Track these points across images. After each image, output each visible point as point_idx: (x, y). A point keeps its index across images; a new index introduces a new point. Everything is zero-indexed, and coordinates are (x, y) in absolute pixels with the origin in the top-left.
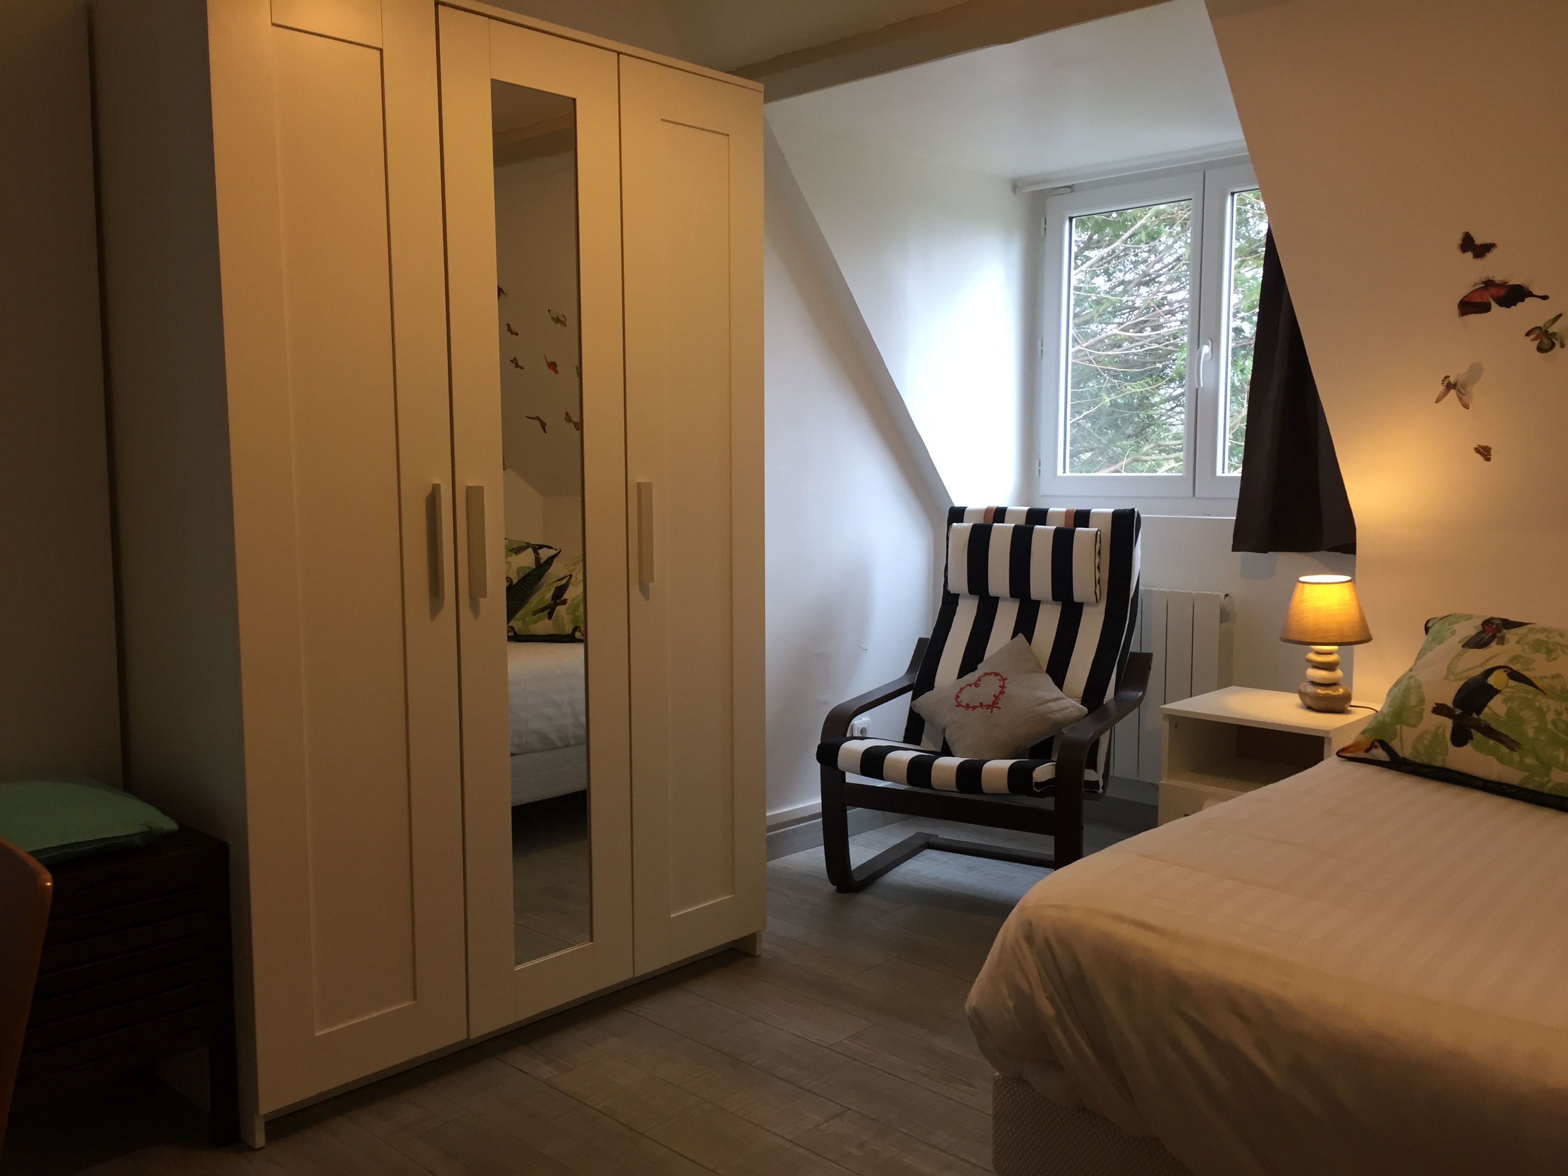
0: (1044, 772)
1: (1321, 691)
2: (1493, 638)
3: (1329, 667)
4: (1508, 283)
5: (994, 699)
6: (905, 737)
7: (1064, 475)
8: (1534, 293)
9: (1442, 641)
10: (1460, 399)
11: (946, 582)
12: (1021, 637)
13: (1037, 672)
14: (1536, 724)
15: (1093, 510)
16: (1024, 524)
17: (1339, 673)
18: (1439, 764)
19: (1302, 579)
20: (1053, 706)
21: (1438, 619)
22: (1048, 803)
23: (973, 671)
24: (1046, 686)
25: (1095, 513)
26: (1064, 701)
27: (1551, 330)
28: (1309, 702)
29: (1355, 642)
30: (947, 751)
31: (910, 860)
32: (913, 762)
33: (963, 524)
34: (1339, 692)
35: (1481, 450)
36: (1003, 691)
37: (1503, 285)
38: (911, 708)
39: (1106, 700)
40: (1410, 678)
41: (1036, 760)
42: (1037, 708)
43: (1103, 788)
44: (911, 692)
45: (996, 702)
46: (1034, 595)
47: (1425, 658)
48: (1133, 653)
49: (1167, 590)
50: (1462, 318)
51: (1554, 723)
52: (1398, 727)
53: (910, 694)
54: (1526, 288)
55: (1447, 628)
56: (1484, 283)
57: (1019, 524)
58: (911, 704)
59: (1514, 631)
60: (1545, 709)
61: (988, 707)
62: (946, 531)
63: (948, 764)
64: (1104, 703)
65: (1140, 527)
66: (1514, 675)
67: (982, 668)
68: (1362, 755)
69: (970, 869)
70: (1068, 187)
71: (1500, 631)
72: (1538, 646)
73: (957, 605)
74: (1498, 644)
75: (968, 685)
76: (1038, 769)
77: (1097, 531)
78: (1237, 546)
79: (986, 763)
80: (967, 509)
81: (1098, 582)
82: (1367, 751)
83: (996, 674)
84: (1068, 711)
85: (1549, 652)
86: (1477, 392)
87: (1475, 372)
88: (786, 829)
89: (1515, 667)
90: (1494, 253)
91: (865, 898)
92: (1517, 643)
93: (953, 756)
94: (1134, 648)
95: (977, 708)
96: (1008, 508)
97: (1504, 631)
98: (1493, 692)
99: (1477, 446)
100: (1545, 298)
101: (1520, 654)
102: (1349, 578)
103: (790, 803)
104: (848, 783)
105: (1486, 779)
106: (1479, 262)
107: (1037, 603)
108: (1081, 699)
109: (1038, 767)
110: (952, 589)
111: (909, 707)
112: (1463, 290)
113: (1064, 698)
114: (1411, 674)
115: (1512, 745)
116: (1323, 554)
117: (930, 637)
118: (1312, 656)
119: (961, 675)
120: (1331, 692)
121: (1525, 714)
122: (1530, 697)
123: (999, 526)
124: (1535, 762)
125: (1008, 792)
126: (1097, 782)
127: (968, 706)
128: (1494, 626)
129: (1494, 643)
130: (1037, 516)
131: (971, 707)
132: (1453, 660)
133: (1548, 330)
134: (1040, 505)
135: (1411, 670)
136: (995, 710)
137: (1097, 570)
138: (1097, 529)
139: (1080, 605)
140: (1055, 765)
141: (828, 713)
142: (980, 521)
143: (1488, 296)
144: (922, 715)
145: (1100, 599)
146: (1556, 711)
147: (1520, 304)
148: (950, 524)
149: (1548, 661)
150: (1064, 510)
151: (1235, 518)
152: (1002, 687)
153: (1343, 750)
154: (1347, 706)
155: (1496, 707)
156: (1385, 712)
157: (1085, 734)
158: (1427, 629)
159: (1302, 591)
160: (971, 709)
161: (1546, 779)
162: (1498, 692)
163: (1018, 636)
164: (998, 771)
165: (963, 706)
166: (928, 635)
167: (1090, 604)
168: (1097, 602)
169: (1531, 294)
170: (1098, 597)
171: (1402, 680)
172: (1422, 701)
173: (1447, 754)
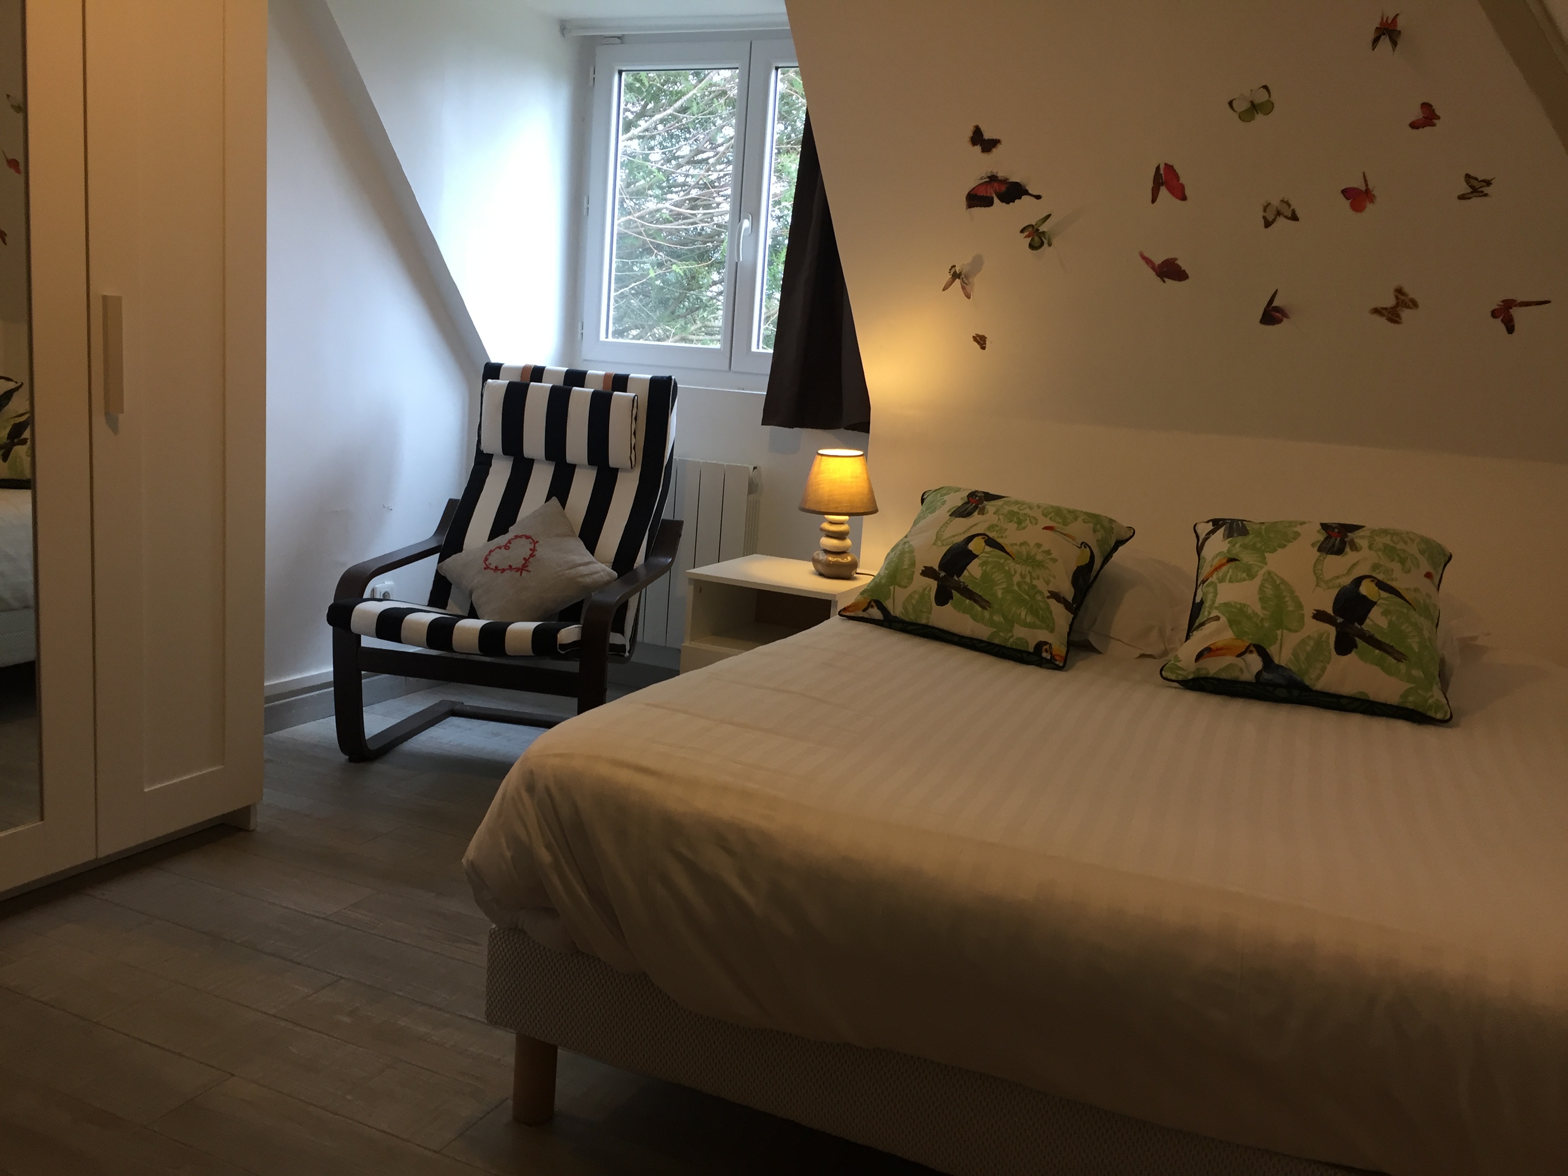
0: (569, 634)
1: (831, 558)
2: (976, 508)
3: (840, 536)
4: (1008, 179)
5: (524, 562)
6: (429, 601)
7: (607, 340)
8: (1030, 192)
9: (934, 511)
10: (963, 288)
11: (479, 442)
12: (554, 500)
13: (570, 536)
14: (1004, 586)
15: (632, 375)
16: (562, 384)
17: (848, 542)
18: (924, 622)
19: (820, 452)
20: (583, 570)
21: (932, 492)
22: (573, 666)
23: (504, 534)
24: (578, 551)
25: (633, 378)
26: (595, 565)
27: (1041, 229)
28: (820, 568)
29: (863, 513)
30: (473, 614)
31: (432, 727)
32: (433, 624)
33: (498, 381)
34: (847, 559)
35: (978, 339)
36: (534, 554)
37: (1005, 181)
38: (437, 571)
39: (636, 565)
40: (905, 543)
41: (563, 622)
42: (568, 572)
43: (629, 652)
44: (438, 554)
45: (526, 565)
46: (570, 458)
47: (919, 525)
48: (665, 522)
49: (701, 461)
50: (969, 210)
51: (1019, 585)
52: (892, 588)
53: (436, 556)
54: (1024, 186)
55: (938, 499)
56: (988, 177)
57: (557, 384)
58: (438, 567)
59: (993, 503)
60: (1013, 573)
61: (517, 570)
62: (481, 387)
63: (472, 625)
64: (635, 568)
65: (676, 395)
66: (991, 543)
67: (513, 531)
68: (861, 614)
69: (496, 734)
70: (618, 37)
71: (982, 503)
72: (1012, 516)
73: (491, 465)
74: (979, 514)
75: (498, 547)
76: (562, 630)
77: (634, 397)
78: (767, 420)
79: (510, 625)
80: (503, 366)
81: (633, 448)
82: (864, 610)
83: (527, 537)
84: (598, 575)
85: (1019, 522)
86: (978, 283)
87: (977, 262)
88: (294, 698)
89: (991, 535)
90: (1000, 147)
91: (379, 767)
92: (994, 513)
93: (478, 619)
94: (666, 515)
95: (506, 571)
96: (546, 368)
97: (985, 502)
98: (972, 556)
99: (975, 335)
100: (1038, 197)
101: (996, 523)
102: (861, 453)
103: (300, 671)
104: (364, 647)
105: (961, 635)
106: (985, 156)
107: (573, 467)
108: (612, 564)
109: (563, 628)
110: (486, 448)
111: (435, 569)
112: (971, 183)
113: (595, 563)
114: (906, 540)
115: (984, 604)
116: (842, 431)
117: (461, 498)
118: (826, 526)
119: (492, 537)
120: (840, 560)
121: (998, 576)
122: (1002, 561)
123: (538, 385)
124: (1002, 619)
125: (532, 654)
126: (624, 646)
127: (496, 568)
128: (977, 498)
129: (976, 513)
130: (575, 378)
131: (500, 570)
132: (941, 527)
133: (1039, 228)
134: (581, 367)
135: (906, 537)
136: (524, 573)
137: (633, 436)
138: (634, 394)
139: (616, 471)
140: (582, 627)
141: (342, 574)
142: (517, 379)
143: (992, 191)
144: (449, 578)
145: (634, 466)
146: (1021, 574)
147: (1017, 201)
148: (485, 380)
149: (1019, 530)
150: (603, 373)
151: (766, 393)
152: (533, 550)
153: (845, 609)
154: (854, 572)
155: (974, 569)
156: (882, 574)
157: (613, 597)
158: (923, 501)
159: (823, 464)
160: (500, 572)
161: (1010, 634)
162: (976, 556)
163: (552, 499)
164: (521, 633)
165: (492, 569)
166: (458, 496)
167: (625, 470)
168: (632, 468)
169: (1026, 193)
170: (633, 464)
171: (898, 545)
172: (913, 564)
173: (930, 613)
